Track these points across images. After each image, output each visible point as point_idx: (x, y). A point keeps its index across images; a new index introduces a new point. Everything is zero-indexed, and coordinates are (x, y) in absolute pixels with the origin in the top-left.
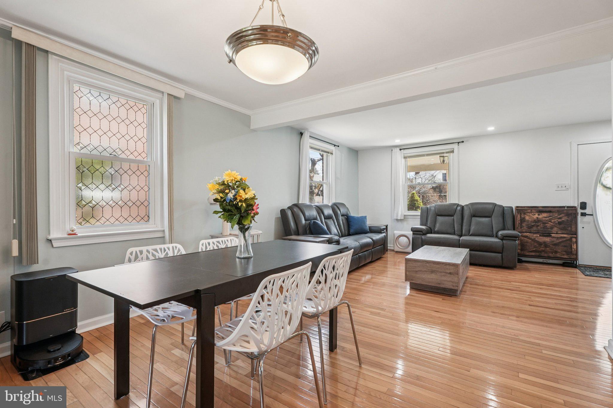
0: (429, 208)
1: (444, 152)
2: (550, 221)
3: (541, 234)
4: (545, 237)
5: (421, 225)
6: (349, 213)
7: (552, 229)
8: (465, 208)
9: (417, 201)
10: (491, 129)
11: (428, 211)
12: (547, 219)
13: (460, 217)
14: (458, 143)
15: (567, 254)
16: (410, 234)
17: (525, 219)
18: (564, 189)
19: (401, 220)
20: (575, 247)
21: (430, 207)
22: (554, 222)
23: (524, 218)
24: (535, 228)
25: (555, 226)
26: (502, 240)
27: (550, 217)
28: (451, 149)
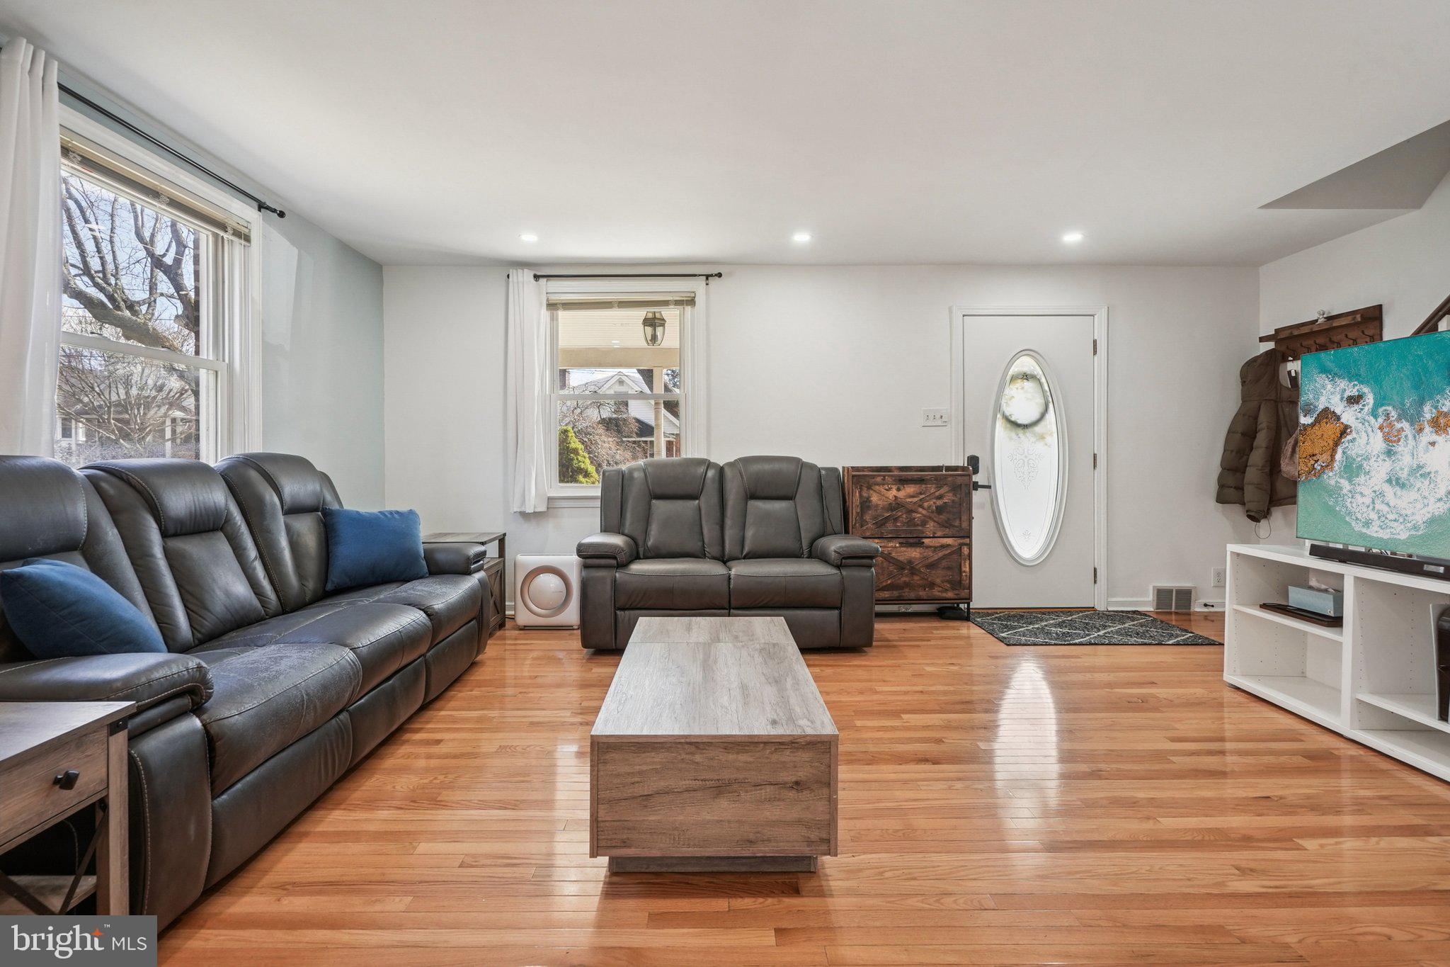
0: (626, 476)
1: (669, 301)
2: (921, 506)
3: (901, 540)
4: (909, 549)
5: (605, 529)
6: (329, 497)
7: (925, 525)
8: (728, 473)
9: (575, 451)
10: (802, 238)
11: (625, 482)
12: (915, 500)
13: (715, 500)
14: (707, 279)
15: (953, 589)
16: (570, 562)
17: (870, 501)
18: (939, 422)
19: (536, 515)
20: (967, 569)
21: (631, 471)
22: (929, 507)
23: (868, 500)
24: (890, 526)
25: (930, 518)
26: (838, 567)
27: (921, 494)
28: (689, 295)
